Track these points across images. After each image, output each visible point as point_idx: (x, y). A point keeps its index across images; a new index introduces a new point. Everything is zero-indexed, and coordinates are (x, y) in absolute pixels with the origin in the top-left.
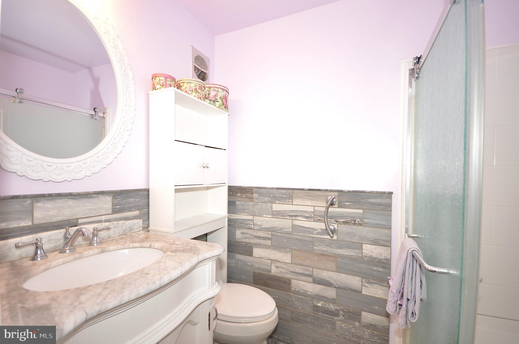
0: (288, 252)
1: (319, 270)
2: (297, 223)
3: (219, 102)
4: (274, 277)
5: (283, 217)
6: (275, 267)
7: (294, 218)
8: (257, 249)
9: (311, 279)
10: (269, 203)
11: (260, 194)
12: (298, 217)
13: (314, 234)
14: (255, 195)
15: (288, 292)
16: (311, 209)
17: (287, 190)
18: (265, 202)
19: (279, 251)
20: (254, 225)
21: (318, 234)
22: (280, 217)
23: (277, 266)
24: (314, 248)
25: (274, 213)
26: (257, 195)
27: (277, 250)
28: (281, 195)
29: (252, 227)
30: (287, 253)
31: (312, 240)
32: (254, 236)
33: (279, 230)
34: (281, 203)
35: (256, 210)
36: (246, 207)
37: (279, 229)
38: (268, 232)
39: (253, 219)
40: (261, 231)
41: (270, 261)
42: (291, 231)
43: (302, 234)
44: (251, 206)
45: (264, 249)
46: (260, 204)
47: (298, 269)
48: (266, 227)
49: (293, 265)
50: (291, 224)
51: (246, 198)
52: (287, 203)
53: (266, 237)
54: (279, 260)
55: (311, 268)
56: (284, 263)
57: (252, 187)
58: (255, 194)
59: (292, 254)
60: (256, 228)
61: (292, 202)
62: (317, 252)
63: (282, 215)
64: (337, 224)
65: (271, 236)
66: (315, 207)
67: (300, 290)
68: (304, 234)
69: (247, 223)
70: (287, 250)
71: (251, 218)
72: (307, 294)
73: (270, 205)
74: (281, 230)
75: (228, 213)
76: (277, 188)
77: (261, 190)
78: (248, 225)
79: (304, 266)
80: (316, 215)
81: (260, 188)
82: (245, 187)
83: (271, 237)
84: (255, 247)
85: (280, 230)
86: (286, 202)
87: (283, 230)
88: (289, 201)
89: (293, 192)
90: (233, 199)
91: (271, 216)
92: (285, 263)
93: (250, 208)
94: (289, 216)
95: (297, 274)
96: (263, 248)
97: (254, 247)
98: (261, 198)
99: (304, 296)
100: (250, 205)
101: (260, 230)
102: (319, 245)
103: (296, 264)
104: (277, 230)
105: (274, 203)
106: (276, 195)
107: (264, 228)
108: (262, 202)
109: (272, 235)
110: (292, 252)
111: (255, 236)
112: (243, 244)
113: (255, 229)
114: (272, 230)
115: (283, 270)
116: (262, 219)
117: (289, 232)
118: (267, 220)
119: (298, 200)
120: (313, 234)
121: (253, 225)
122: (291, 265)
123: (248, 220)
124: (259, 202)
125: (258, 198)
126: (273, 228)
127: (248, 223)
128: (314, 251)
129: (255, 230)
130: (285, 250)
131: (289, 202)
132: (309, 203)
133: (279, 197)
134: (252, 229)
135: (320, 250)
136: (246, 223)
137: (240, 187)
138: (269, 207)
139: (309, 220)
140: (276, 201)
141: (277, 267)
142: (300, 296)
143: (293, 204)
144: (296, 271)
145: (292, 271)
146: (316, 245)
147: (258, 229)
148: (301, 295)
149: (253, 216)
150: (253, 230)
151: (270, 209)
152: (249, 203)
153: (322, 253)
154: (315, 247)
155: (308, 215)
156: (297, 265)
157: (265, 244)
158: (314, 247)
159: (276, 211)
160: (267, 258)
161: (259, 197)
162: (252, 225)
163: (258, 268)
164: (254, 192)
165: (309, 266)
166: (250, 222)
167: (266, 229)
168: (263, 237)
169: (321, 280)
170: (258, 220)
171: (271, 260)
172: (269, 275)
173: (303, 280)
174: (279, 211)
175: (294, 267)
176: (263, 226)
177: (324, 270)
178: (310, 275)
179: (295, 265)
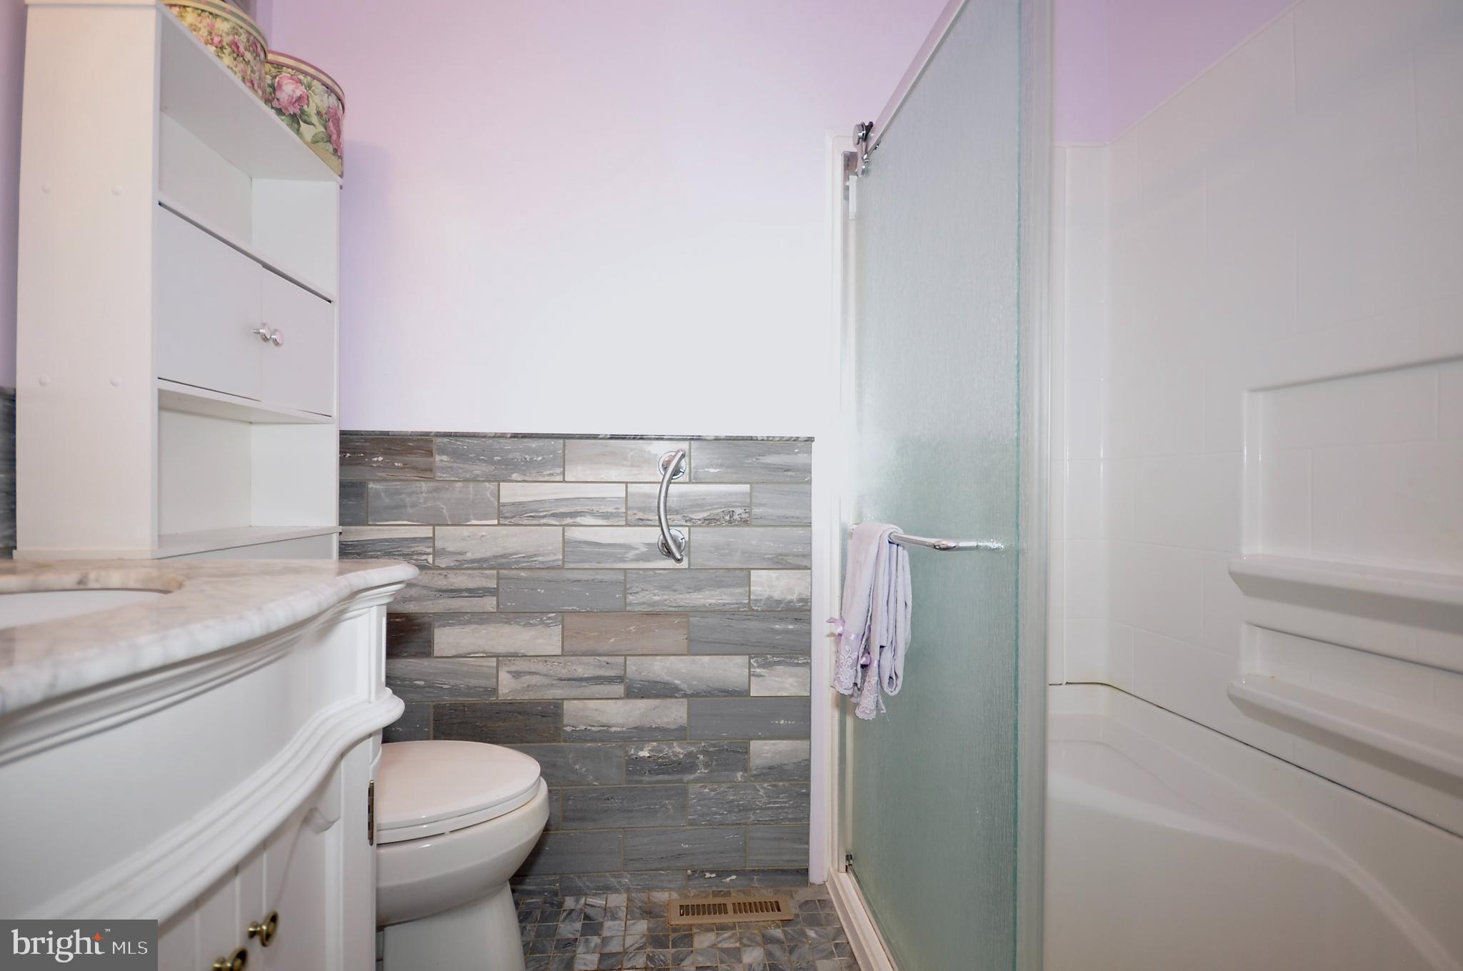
0: (552, 623)
1: (643, 657)
2: (576, 534)
3: (313, 125)
4: (508, 708)
5: (535, 522)
6: (509, 676)
7: (569, 521)
8: (447, 630)
9: (619, 689)
10: (489, 481)
11: (457, 455)
12: (581, 516)
13: (627, 559)
14: (438, 458)
15: (554, 741)
16: (620, 491)
17: (546, 440)
18: (475, 480)
19: (523, 623)
20: (436, 553)
21: (637, 560)
22: (525, 522)
23: (516, 672)
24: (627, 600)
25: (504, 510)
26: (445, 458)
27: (518, 623)
28: (527, 456)
29: (430, 560)
30: (548, 625)
31: (621, 577)
32: (436, 591)
33: (524, 562)
34: (526, 478)
35: (442, 506)
36: (408, 499)
37: (524, 557)
38: (486, 572)
39: (431, 535)
40: (463, 571)
41: (495, 659)
42: (559, 560)
43: (595, 565)
44: (424, 495)
45: (473, 626)
46: (459, 484)
47: (583, 668)
48: (478, 555)
49: (567, 658)
50: (561, 538)
51: (407, 470)
52: (547, 478)
53: (478, 589)
54: (522, 652)
55: (621, 657)
56: (539, 658)
57: (427, 434)
58: (439, 454)
59: (563, 628)
60: (443, 563)
61: (563, 473)
62: (637, 610)
63: (531, 516)
64: (687, 526)
65: (495, 581)
66: (629, 485)
67: (589, 728)
68: (598, 563)
69: (413, 549)
70: (549, 618)
71: (426, 532)
72: (611, 733)
73: (492, 487)
74: (527, 562)
75: (341, 524)
76: (515, 436)
77: (461, 441)
78: (415, 557)
79: (599, 655)
80: (632, 508)
81: (458, 434)
82: (402, 433)
83: (495, 586)
84: (439, 626)
85: (526, 560)
86: (544, 476)
87: (535, 559)
88: (551, 472)
89: (564, 446)
90: (356, 474)
91: (495, 522)
92: (541, 658)
93: (421, 501)
94: (554, 515)
95: (578, 683)
96: (469, 622)
97: (437, 624)
98: (461, 466)
99: (602, 741)
100: (422, 492)
101: (459, 567)
102: (643, 590)
103: (576, 655)
104: (517, 562)
105: (504, 481)
106: (511, 456)
107: (473, 561)
108: (466, 480)
109: (499, 578)
110: (563, 620)
111: (440, 591)
112: (397, 620)
113: (439, 568)
114: (499, 563)
115: (534, 680)
116: (465, 531)
117: (556, 564)
118: (484, 533)
119: (580, 468)
120: (625, 561)
121: (431, 556)
122: (562, 659)
123: (414, 540)
124: (452, 479)
125: (451, 467)
126: (502, 556)
127: (416, 549)
128: (628, 608)
129: (443, 569)
130: (542, 619)
131: (552, 475)
132: (613, 474)
133: (522, 461)
134: (430, 568)
135: (643, 603)
136: (406, 551)
137: (387, 433)
138: (489, 495)
139: (612, 523)
140: (512, 473)
141: (517, 675)
142: (589, 744)
143: (567, 480)
144: (575, 675)
145: (563, 677)
146: (635, 590)
147: (452, 564)
148: (592, 741)
149: (431, 527)
150: (435, 572)
151: (492, 499)
152: (418, 484)
153: (650, 609)
154: (630, 598)
155: (610, 510)
156: (580, 655)
157: (476, 609)
158: (628, 596)
159: (513, 504)
160: (482, 653)
161: (455, 465)
162: (428, 554)
163: (453, 690)
164: (434, 447)
165: (616, 653)
166: (422, 548)
167: (481, 564)
168: (468, 590)
169: (647, 683)
170: (450, 538)
171: (497, 656)
172: (491, 704)
173: (597, 696)
174: (521, 503)
175: (569, 664)
176: (469, 556)
177: (656, 655)
178: (619, 677)
179: (573, 658)
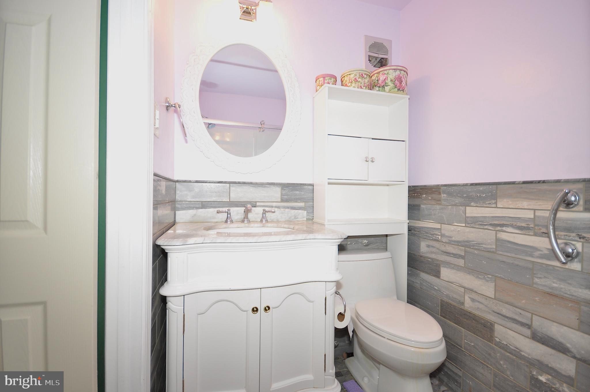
0: (490, 280)
1: (545, 320)
2: (504, 236)
3: (389, 85)
4: (469, 314)
5: (482, 227)
6: (469, 300)
7: (499, 228)
8: (445, 269)
9: (528, 332)
10: (462, 206)
11: (450, 194)
12: (506, 227)
13: (534, 256)
14: (442, 195)
15: (490, 342)
16: (530, 215)
17: (488, 186)
18: (455, 205)
19: (476, 276)
20: (442, 235)
21: (542, 257)
22: (477, 227)
23: (472, 299)
24: (534, 281)
25: (468, 220)
26: (445, 195)
27: (473, 275)
28: (478, 194)
29: (440, 238)
30: (487, 281)
31: (530, 266)
32: (441, 251)
33: (476, 246)
34: (478, 205)
35: (444, 216)
36: (433, 212)
37: (476, 244)
38: (460, 247)
39: (440, 228)
40: (451, 245)
41: (463, 289)
42: (493, 248)
43: (513, 255)
44: (438, 211)
45: (455, 271)
46: (450, 207)
47: (506, 310)
48: (457, 239)
49: (497, 301)
50: (495, 237)
51: (432, 200)
52: (488, 205)
53: (457, 255)
54: (476, 290)
55: (529, 313)
56: (483, 296)
57: (438, 186)
58: (443, 194)
59: (495, 285)
60: (444, 240)
61: (496, 203)
62: (540, 288)
63: (480, 224)
64: (582, 242)
65: (464, 253)
66: (536, 211)
67: (508, 345)
68: (516, 254)
69: (434, 233)
70: (488, 278)
71: (438, 226)
72: (521, 354)
73: (463, 209)
74: (478, 246)
75: (408, 219)
76: (472, 184)
77: (451, 188)
78: (435, 236)
79: (516, 307)
80: (538, 225)
81: (449, 185)
82: (431, 186)
83: (464, 255)
84: (443, 267)
85: (477, 245)
86: (486, 204)
87: (482, 245)
88: (490, 202)
89: (497, 188)
90: (416, 202)
91: (464, 225)
92: (485, 297)
93: (437, 213)
94: (491, 225)
95: (503, 318)
96: (453, 268)
97: (442, 265)
98: (451, 199)
99: (515, 355)
100: (437, 210)
101: (450, 243)
102: (545, 277)
103: (502, 302)
104: (473, 246)
105: (468, 206)
106: (471, 194)
107: (455, 241)
108: (453, 205)
109: (465, 251)
110: (495, 280)
111: (443, 252)
112: (429, 260)
113: (442, 242)
114: (466, 244)
115: (481, 306)
116: (452, 228)
117: (492, 250)
118: (459, 230)
119: (505, 200)
120: (533, 257)
121: (440, 236)
122: (494, 301)
123: (435, 228)
124: (447, 204)
125: (447, 199)
126: (467, 241)
127: (435, 232)
128: (535, 286)
129: (444, 242)
130: (484, 277)
131: (490, 204)
132: (525, 204)
133: (476, 197)
134: (439, 241)
135: (545, 286)
136: (432, 233)
137: (425, 186)
138: (461, 212)
139: (524, 233)
140: (471, 203)
141: (473, 300)
142: (508, 354)
143: (498, 206)
144: (502, 313)
145: (495, 311)
146: (539, 276)
147: (447, 241)
148: (510, 353)
149: (440, 224)
150: (441, 243)
151: (462, 214)
152: (436, 206)
153: (550, 291)
154: (536, 280)
155: (523, 225)
156: (504, 303)
157: (456, 263)
158: (534, 278)
159: (472, 217)
160: (458, 284)
161: (448, 198)
162: (439, 235)
163: (447, 296)
164: (441, 191)
165: (525, 310)
166: (437, 232)
167: (458, 243)
168: (453, 254)
169: (546, 337)
170: (448, 230)
171: (464, 288)
172: (461, 309)
173: (513, 329)
174: (475, 217)
175: (498, 305)
176: (453, 239)
177: (553, 321)
178: (527, 325)
179: (500, 303)
